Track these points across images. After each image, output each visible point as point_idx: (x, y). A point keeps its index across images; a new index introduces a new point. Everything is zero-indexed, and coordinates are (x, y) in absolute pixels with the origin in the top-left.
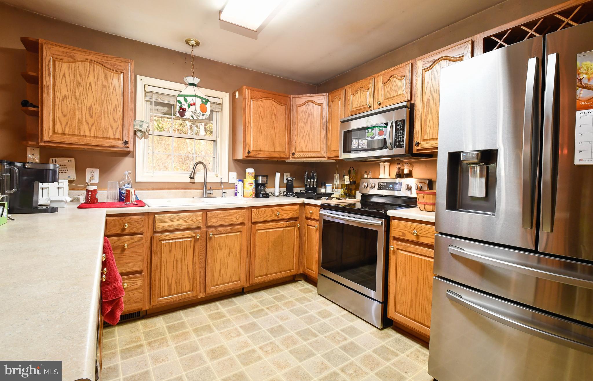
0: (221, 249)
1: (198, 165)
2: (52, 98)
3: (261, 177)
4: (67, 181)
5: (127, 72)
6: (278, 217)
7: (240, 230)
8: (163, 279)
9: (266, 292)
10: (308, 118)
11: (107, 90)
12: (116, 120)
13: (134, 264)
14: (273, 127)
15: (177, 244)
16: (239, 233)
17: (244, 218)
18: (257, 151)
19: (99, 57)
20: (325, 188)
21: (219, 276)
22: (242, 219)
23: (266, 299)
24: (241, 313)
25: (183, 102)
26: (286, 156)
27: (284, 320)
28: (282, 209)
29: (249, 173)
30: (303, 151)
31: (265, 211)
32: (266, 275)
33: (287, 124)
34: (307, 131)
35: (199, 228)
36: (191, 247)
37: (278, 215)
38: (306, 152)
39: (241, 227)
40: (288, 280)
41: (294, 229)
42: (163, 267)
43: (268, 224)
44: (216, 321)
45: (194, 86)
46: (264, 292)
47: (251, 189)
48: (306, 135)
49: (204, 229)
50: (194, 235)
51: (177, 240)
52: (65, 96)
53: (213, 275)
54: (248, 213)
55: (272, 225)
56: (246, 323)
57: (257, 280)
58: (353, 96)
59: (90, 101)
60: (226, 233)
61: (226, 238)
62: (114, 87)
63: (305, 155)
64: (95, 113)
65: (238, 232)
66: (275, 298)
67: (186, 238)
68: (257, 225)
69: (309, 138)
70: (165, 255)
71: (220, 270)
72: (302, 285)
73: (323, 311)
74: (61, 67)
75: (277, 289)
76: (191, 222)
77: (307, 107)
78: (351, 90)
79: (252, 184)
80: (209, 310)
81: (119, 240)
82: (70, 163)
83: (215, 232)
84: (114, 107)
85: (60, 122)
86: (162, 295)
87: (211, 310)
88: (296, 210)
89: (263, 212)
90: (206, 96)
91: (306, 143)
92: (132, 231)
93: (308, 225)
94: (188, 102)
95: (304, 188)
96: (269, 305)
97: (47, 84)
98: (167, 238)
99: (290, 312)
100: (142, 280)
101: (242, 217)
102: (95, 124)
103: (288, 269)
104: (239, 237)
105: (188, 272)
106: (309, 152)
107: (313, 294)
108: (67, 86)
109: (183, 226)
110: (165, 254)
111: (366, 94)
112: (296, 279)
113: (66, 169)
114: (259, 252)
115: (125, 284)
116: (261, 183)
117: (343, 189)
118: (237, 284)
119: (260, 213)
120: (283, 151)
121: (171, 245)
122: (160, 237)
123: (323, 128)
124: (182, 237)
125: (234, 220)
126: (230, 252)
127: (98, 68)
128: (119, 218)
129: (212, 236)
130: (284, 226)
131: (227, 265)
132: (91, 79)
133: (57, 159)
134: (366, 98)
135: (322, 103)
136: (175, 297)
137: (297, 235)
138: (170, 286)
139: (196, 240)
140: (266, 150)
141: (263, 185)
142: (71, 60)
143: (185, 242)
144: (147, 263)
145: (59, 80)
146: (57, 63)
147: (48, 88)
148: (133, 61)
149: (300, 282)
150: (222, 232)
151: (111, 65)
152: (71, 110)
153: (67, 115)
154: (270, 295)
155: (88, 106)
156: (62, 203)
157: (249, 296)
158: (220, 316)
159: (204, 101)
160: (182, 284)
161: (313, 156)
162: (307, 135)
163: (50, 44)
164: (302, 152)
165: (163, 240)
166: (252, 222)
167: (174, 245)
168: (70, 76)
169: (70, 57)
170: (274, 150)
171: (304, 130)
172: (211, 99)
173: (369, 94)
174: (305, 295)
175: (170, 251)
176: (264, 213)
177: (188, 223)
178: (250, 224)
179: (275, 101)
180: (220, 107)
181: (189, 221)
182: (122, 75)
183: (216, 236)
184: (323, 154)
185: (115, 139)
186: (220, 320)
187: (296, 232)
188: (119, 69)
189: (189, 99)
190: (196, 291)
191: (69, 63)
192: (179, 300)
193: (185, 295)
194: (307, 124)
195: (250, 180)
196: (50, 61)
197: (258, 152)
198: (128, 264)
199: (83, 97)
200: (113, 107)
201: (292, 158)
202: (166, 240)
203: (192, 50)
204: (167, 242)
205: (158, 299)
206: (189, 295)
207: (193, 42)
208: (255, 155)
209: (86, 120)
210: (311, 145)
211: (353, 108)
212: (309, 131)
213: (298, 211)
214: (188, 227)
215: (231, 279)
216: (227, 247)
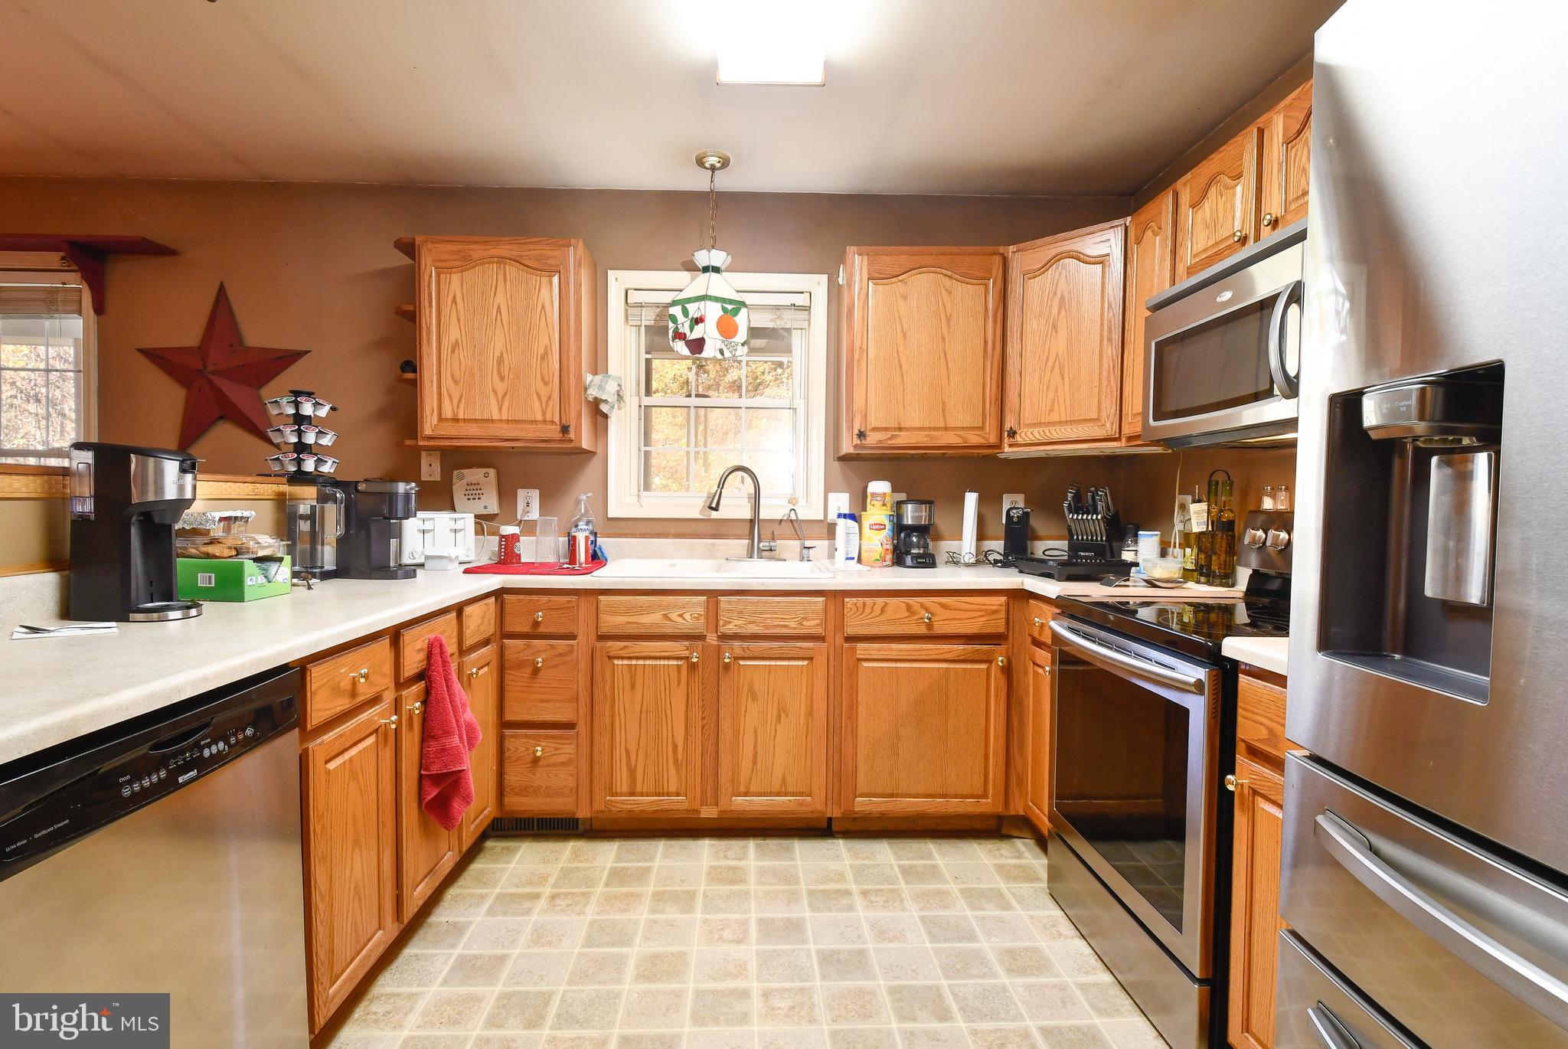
0: (757, 701)
1: (730, 476)
2: (436, 348)
3: (909, 505)
4: (473, 515)
5: (567, 270)
6: (930, 626)
7: (809, 654)
8: (618, 753)
9: (895, 845)
10: (1059, 313)
11: (529, 317)
12: (547, 379)
13: (557, 705)
14: (942, 356)
15: (647, 671)
16: (805, 663)
17: (818, 622)
18: (886, 429)
19: (512, 247)
20: (1136, 542)
21: (753, 769)
22: (813, 623)
23: (879, 865)
24: (788, 885)
25: (681, 318)
26: (988, 440)
27: (885, 939)
28: (944, 606)
29: (873, 494)
30: (1043, 421)
31: (884, 607)
32: (892, 795)
33: (990, 342)
34: (1057, 355)
35: (701, 637)
36: (679, 682)
37: (927, 621)
38: (1053, 424)
39: (811, 645)
40: (977, 825)
41: (988, 671)
42: (617, 722)
43: (894, 646)
44: (716, 888)
45: (712, 271)
46: (887, 845)
47: (878, 541)
48: (1052, 369)
49: (712, 639)
50: (686, 653)
51: (648, 662)
52: (457, 342)
53: (736, 767)
54: (833, 607)
55: (907, 650)
56: (780, 913)
57: (862, 804)
58: (1196, 212)
59: (499, 345)
60: (770, 659)
61: (768, 672)
62: (543, 307)
63: (1048, 434)
64: (508, 369)
65: (803, 659)
66: (906, 871)
67: (668, 658)
68: (860, 645)
69: (1063, 379)
70: (621, 695)
71: (755, 754)
72: (1017, 854)
73: (1026, 949)
74: (449, 284)
75: (931, 846)
76: (680, 620)
77: (1057, 274)
78: (1188, 190)
79: (882, 527)
80: (722, 856)
81: (529, 646)
82: (485, 477)
83: (738, 652)
84: (543, 352)
85: (450, 396)
86: (616, 789)
87: (725, 857)
88: (995, 612)
89: (877, 610)
90: (738, 291)
91: (1051, 394)
92: (552, 630)
93: (1035, 664)
94: (690, 317)
95: (1064, 544)
96: (876, 885)
97: (426, 323)
98: (623, 653)
99: (919, 922)
100: (572, 746)
101: (816, 619)
102: (508, 394)
103: (967, 791)
104: (805, 671)
105: (675, 746)
106: (1060, 423)
107: (1032, 890)
108: (459, 320)
109: (660, 627)
110: (621, 691)
111: (1234, 195)
112: (1004, 831)
113: (480, 492)
114: (870, 725)
115: (539, 748)
116: (910, 523)
117: (1190, 550)
118: (801, 804)
119: (868, 610)
120: (976, 426)
121: (633, 673)
122: (610, 650)
123: (1110, 340)
124: (658, 654)
125: (792, 624)
126: (782, 712)
127: (512, 270)
128: (528, 598)
129: (729, 660)
130: (949, 656)
131: (772, 745)
132: (500, 298)
133: (465, 471)
134: (1234, 212)
135: (1108, 255)
136: (645, 803)
137: (996, 689)
138: (632, 772)
139: (693, 667)
140: (917, 425)
141: (923, 530)
142: (466, 263)
143: (666, 667)
144: (584, 708)
145: (445, 311)
146: (443, 276)
147: (429, 329)
148: (580, 240)
149: (1018, 843)
150: (757, 654)
151: (535, 260)
152: (467, 369)
153: (460, 381)
154: (898, 858)
155: (496, 356)
156: (445, 560)
157: (840, 845)
158: (735, 876)
159: (730, 307)
160: (661, 774)
161: (1074, 436)
162: (1057, 371)
163: (432, 242)
164: (1040, 424)
165: (618, 658)
166: (845, 635)
167: (640, 671)
168: (463, 298)
169: (464, 259)
170: (942, 425)
171: (1046, 355)
172: (748, 299)
173: (1241, 194)
174: (1003, 886)
175: (633, 686)
176: (882, 611)
177: (671, 621)
178: (839, 640)
179: (949, 273)
180: (803, 315)
181: (674, 616)
182: (556, 279)
183: (742, 663)
184: (1110, 429)
185: (545, 422)
186: (726, 888)
187: (997, 681)
188: (550, 265)
189: (692, 309)
190: (694, 798)
191: (462, 272)
192: (654, 811)
193: (668, 801)
194: (1056, 332)
195: (878, 514)
196: (431, 276)
197: (889, 434)
198: (545, 704)
199: (487, 340)
200: (541, 351)
201: (1010, 446)
202: (623, 658)
203: (712, 181)
204: (626, 662)
205: (608, 798)
206: (678, 803)
207: (712, 160)
208: (880, 441)
209: (493, 388)
210: (1068, 400)
211: (1197, 255)
212: (1063, 353)
213: (1002, 615)
214: (671, 630)
215: (785, 786)
216: (773, 695)
